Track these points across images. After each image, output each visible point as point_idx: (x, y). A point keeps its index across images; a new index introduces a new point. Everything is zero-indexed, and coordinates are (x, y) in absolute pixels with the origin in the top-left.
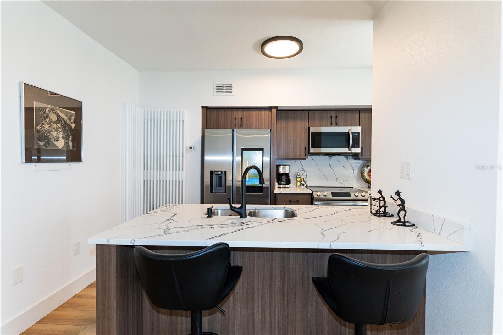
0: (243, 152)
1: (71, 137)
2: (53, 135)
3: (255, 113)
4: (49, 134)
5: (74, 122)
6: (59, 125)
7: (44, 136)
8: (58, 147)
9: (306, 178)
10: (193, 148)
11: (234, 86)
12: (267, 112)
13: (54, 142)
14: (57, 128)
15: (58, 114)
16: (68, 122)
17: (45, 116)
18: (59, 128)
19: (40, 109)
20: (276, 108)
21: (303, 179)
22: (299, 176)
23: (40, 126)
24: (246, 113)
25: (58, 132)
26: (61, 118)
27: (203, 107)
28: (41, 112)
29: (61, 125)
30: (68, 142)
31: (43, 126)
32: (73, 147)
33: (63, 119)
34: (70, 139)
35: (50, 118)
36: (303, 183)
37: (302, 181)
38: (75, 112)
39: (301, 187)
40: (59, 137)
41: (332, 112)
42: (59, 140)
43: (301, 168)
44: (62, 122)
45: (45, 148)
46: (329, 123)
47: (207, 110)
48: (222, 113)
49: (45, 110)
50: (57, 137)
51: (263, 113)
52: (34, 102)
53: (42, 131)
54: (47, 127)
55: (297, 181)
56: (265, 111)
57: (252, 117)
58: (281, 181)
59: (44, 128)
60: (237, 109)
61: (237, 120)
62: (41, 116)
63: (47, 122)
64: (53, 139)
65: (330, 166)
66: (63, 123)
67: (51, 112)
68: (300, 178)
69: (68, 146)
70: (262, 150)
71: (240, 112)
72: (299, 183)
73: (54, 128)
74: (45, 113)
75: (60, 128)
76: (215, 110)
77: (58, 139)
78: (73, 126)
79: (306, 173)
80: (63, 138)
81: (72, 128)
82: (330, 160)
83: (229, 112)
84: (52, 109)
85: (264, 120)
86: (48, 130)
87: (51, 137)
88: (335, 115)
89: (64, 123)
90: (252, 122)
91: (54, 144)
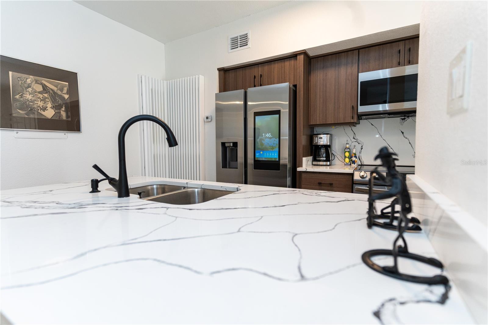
0: (256, 117)
1: (64, 107)
2: (38, 105)
3: (276, 66)
4: (32, 104)
5: (67, 93)
6: (46, 95)
7: (25, 105)
8: (45, 116)
9: (360, 152)
10: (209, 118)
11: (250, 36)
12: (292, 62)
13: (39, 111)
14: (44, 98)
15: (45, 85)
16: (59, 92)
17: (26, 86)
18: (46, 98)
19: (19, 79)
20: (304, 53)
21: (355, 154)
22: (349, 150)
23: (19, 96)
24: (266, 68)
25: (45, 102)
26: (48, 88)
27: (220, 70)
28: (20, 82)
29: (50, 95)
30: (60, 112)
31: (24, 95)
32: (67, 116)
33: (52, 90)
34: (63, 109)
35: (33, 88)
36: (354, 159)
37: (352, 157)
38: (68, 84)
39: (351, 165)
40: (47, 107)
41: (401, 44)
42: (47, 110)
43: (353, 138)
44: (50, 93)
45: (27, 117)
46: (395, 62)
47: (224, 72)
48: (240, 72)
49: (26, 80)
50: (44, 107)
51: (287, 63)
52: (10, 73)
53: (23, 100)
54: (29, 97)
55: (345, 157)
56: (290, 61)
57: (274, 72)
58: (319, 156)
59: (25, 97)
60: (256, 66)
61: (257, 78)
62: (21, 86)
63: (29, 91)
64: (39, 108)
65: (403, 133)
66: (52, 94)
67: (34, 82)
68: (348, 152)
69: (60, 116)
70: (278, 112)
71: (260, 69)
72: (347, 160)
73: (39, 98)
74: (25, 83)
75: (48, 98)
76: (233, 71)
77: (45, 109)
78: (66, 97)
79: (360, 146)
80: (53, 108)
81: (65, 98)
82: (402, 125)
83: (248, 71)
84: (35, 80)
85: (288, 73)
86: (30, 99)
87: (35, 106)
88: (407, 47)
89: (54, 93)
90: (274, 79)
91: (41, 113)
